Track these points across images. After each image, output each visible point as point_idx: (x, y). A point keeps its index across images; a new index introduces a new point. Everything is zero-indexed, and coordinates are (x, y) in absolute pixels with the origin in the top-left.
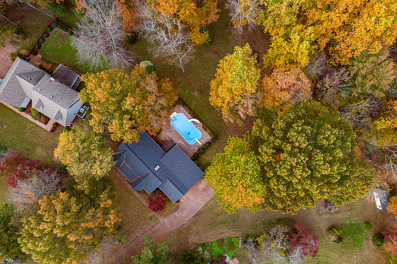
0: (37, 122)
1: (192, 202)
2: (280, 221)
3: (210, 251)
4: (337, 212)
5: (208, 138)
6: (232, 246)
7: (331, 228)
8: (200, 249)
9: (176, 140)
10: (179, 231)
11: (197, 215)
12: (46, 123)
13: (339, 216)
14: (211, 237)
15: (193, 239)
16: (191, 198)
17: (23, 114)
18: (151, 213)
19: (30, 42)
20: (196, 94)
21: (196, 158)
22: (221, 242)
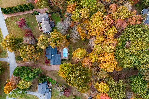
0: (39, 27)
1: (54, 67)
2: (66, 86)
3: (49, 79)
4: (79, 94)
5: (68, 58)
6: (54, 82)
7: (75, 96)
8: (47, 77)
9: (61, 53)
10: (47, 71)
11: (52, 70)
12: (40, 29)
13: (78, 95)
14: (52, 77)
15: (48, 74)
16: (54, 66)
17: (38, 23)
18: (44, 62)
19: (51, 11)
20: (73, 48)
21: (62, 60)
22: (52, 79)
